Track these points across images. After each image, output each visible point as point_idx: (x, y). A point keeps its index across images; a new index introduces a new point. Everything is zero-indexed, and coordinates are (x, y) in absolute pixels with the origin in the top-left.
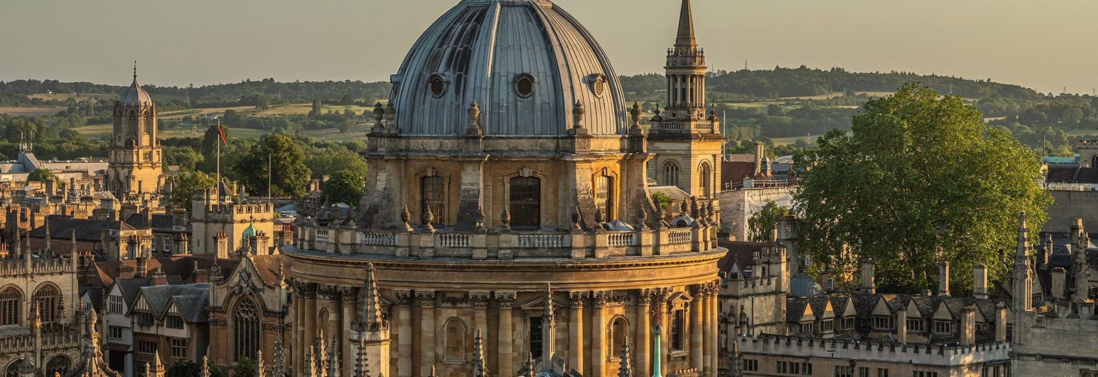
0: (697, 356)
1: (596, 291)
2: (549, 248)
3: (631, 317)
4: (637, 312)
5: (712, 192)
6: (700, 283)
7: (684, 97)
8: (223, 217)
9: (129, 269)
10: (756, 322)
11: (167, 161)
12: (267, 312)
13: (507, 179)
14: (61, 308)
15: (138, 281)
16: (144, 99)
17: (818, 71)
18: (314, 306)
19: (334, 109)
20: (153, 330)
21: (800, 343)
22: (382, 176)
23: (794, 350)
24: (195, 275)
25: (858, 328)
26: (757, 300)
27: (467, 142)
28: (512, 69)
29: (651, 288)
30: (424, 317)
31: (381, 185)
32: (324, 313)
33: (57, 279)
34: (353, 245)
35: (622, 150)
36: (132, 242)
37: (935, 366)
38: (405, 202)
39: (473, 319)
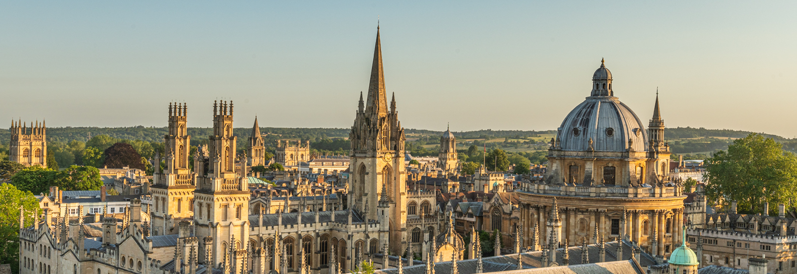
0: (675, 236)
1: (637, 210)
2: (620, 193)
3: (650, 220)
4: (653, 218)
5: (666, 173)
6: (677, 208)
7: (656, 138)
8: (486, 178)
9: (454, 196)
10: (694, 224)
11: (459, 158)
12: (505, 213)
13: (602, 167)
14: (431, 209)
15: (457, 200)
16: (451, 136)
17: (694, 129)
18: (528, 212)
19: (513, 140)
20: (462, 218)
21: (712, 232)
22: (555, 165)
23: (710, 234)
24: (477, 199)
25: (731, 227)
26: (694, 215)
27: (588, 153)
28: (605, 126)
29: (659, 209)
30: (571, 218)
31: (554, 168)
32: (532, 214)
33: (428, 199)
34: (544, 190)
35: (646, 157)
36: (454, 187)
37: (770, 244)
38: (563, 175)
39: (590, 219)
